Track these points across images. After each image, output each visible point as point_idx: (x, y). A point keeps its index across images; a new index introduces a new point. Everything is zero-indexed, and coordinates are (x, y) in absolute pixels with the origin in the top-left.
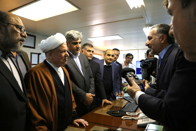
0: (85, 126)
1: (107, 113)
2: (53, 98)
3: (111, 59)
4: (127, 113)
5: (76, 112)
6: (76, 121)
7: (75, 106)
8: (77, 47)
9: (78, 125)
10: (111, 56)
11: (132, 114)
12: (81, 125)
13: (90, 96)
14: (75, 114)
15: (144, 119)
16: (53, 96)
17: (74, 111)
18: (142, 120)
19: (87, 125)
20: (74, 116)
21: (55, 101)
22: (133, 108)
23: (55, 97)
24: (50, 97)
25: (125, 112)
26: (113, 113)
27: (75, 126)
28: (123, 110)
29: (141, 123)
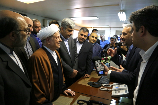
0: (73, 95)
1: (88, 84)
2: (51, 77)
3: (94, 40)
4: (103, 84)
5: (65, 84)
6: (65, 92)
7: (64, 80)
8: (71, 34)
9: (68, 94)
10: (95, 38)
11: (107, 86)
12: (70, 95)
13: (76, 72)
14: (64, 86)
15: (116, 91)
16: (51, 75)
17: (64, 84)
18: (115, 91)
19: (74, 94)
20: (64, 87)
21: (52, 78)
22: (107, 80)
23: (52, 76)
24: (48, 76)
25: (102, 84)
26: (93, 84)
27: (65, 95)
28: (100, 82)
29: (115, 95)
